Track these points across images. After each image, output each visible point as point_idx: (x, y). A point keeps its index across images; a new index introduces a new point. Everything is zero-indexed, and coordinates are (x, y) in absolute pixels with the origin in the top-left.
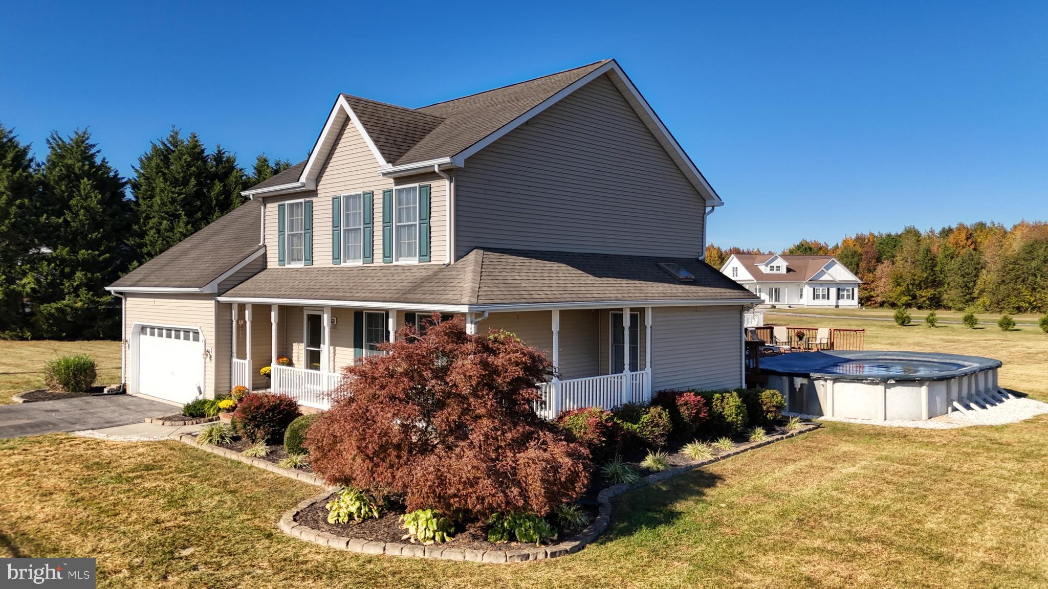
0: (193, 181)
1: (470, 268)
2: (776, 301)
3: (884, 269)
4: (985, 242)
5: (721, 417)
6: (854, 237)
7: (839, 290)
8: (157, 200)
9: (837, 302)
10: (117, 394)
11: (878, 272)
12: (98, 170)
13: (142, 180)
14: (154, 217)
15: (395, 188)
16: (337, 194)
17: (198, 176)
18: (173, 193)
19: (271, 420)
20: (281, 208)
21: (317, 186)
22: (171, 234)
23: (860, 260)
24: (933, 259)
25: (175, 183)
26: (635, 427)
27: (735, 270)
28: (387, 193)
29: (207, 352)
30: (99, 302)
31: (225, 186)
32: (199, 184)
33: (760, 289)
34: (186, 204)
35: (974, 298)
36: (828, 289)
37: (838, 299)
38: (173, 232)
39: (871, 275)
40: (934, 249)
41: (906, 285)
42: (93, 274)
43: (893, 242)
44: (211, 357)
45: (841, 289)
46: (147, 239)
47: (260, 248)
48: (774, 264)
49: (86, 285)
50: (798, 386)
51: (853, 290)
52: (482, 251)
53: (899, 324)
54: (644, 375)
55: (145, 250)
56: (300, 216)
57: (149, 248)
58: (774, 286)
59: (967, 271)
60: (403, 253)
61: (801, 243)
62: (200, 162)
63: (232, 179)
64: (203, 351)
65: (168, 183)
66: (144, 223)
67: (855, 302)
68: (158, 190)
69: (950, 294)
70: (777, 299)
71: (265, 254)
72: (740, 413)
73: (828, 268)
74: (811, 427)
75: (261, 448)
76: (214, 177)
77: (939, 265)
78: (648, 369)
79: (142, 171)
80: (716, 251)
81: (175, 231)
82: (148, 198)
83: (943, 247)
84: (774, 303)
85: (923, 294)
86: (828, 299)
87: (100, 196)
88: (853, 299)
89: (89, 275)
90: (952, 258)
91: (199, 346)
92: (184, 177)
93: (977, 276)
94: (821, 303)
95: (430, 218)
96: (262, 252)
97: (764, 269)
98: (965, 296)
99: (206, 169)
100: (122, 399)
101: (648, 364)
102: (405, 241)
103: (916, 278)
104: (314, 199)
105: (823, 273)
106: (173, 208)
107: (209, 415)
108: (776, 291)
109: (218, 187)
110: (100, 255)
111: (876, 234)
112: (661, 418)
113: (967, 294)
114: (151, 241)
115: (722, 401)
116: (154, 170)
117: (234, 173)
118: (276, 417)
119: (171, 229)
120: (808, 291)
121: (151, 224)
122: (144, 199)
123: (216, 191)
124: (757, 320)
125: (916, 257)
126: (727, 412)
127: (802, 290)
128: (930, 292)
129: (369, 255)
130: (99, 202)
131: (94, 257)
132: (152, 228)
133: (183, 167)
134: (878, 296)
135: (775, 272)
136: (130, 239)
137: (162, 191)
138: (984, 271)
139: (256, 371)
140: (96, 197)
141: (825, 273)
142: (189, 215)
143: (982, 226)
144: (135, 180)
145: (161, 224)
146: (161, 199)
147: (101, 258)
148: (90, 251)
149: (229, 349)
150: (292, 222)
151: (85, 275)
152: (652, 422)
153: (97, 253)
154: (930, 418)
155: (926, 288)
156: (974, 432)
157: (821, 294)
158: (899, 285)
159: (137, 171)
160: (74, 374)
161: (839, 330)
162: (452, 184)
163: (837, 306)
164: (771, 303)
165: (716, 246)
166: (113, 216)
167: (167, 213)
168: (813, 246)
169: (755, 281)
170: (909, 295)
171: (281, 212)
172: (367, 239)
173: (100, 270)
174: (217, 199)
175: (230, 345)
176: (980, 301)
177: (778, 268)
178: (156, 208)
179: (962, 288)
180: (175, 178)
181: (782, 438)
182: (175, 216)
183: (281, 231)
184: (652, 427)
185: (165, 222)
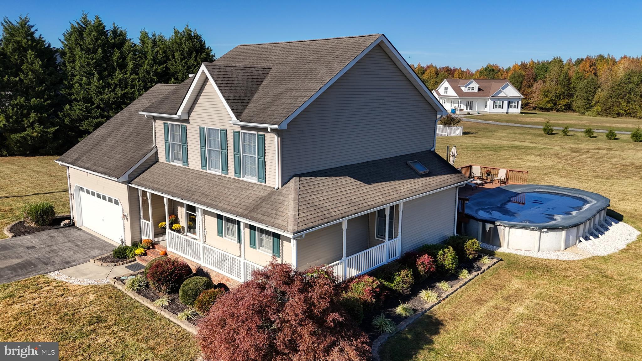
0: (100, 51)
1: (292, 196)
2: (470, 109)
3: (538, 86)
4: (602, 70)
5: (443, 266)
6: (519, 64)
7: (509, 102)
8: (78, 64)
9: (508, 110)
10: (69, 226)
11: (534, 88)
12: (37, 44)
13: (67, 50)
14: (77, 75)
15: (241, 131)
16: (203, 126)
17: (103, 46)
18: (88, 58)
19: (170, 280)
20: (166, 126)
21: (189, 117)
22: (89, 87)
23: (523, 80)
24: (569, 80)
25: (88, 51)
26: (392, 285)
27: (446, 89)
28: (236, 134)
29: (124, 216)
30: (47, 132)
31: (121, 53)
32: (104, 51)
33: (461, 102)
34: (96, 66)
35: (592, 106)
36: (503, 102)
37: (509, 108)
38: (90, 85)
39: (530, 89)
40: (570, 73)
41: (551, 97)
42: (42, 114)
43: (545, 67)
44: (127, 219)
45: (510, 101)
46: (73, 90)
47: (153, 148)
48: (471, 86)
49: (38, 121)
50: (488, 229)
51: (518, 102)
52: (298, 178)
53: (546, 134)
54: (397, 241)
55: (73, 97)
56: (178, 133)
57: (76, 96)
58: (469, 100)
59: (589, 89)
60: (247, 173)
61: (487, 66)
62: (103, 37)
63: (126, 47)
64: (122, 216)
65: (84, 52)
66: (71, 79)
67: (519, 110)
68: (77, 56)
69: (578, 103)
70: (471, 109)
71: (157, 152)
72: (454, 262)
73: (503, 88)
74: (495, 260)
75: (165, 300)
76: (114, 46)
77: (573, 83)
78: (399, 237)
79: (66, 43)
80: (434, 69)
81: (92, 85)
82: (71, 62)
83: (576, 72)
84: (469, 111)
85: (561, 102)
86: (502, 108)
87: (41, 63)
88: (517, 108)
89: (39, 115)
90: (581, 79)
91: (119, 208)
92: (94, 47)
93: (595, 92)
94: (498, 110)
95: (265, 156)
96: (154, 151)
97: (464, 89)
98: (586, 105)
99: (108, 41)
100: (72, 231)
101: (400, 234)
102: (248, 165)
103: (557, 92)
104: (187, 125)
105: (500, 92)
106: (89, 69)
107: (129, 258)
108: (470, 103)
109: (117, 54)
110: (44, 102)
111: (535, 61)
112: (407, 277)
113: (588, 103)
114: (76, 91)
115: (444, 255)
116: (74, 43)
117: (127, 44)
118: (173, 278)
119: (89, 83)
120: (490, 103)
121: (75, 80)
122: (69, 63)
123: (116, 57)
124: (459, 131)
125: (559, 78)
126: (446, 262)
127: (486, 102)
128: (564, 102)
129: (225, 169)
130: (41, 66)
131: (41, 103)
132: (76, 82)
133: (93, 40)
134: (533, 103)
135: (471, 91)
136: (63, 90)
137: (80, 57)
138: (600, 90)
139: (156, 225)
140: (38, 63)
141: (502, 92)
142: (100, 73)
143: (601, 58)
144: (62, 49)
145: (82, 80)
146: (81, 63)
147: (46, 103)
148: (38, 99)
149: (138, 214)
150: (173, 135)
151: (37, 115)
152: (403, 281)
153: (42, 100)
154: (565, 249)
155: (564, 98)
156: (591, 263)
157: (498, 105)
158: (546, 96)
159: (62, 42)
160: (41, 215)
161: (513, 171)
162: (279, 138)
163: (507, 113)
164: (467, 111)
165: (434, 66)
166: (50, 75)
167: (85, 72)
168: (494, 68)
169: (458, 97)
170: (552, 103)
171: (166, 128)
172: (224, 159)
173: (46, 111)
174: (117, 62)
175: (139, 211)
176: (595, 109)
177: (473, 88)
178: (78, 69)
179: (585, 100)
180: (88, 48)
181: (478, 274)
182: (90, 75)
183: (167, 139)
184: (402, 284)
185: (84, 78)
